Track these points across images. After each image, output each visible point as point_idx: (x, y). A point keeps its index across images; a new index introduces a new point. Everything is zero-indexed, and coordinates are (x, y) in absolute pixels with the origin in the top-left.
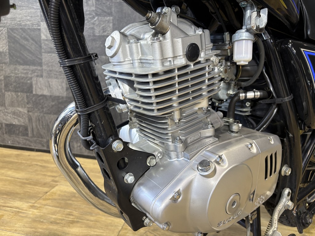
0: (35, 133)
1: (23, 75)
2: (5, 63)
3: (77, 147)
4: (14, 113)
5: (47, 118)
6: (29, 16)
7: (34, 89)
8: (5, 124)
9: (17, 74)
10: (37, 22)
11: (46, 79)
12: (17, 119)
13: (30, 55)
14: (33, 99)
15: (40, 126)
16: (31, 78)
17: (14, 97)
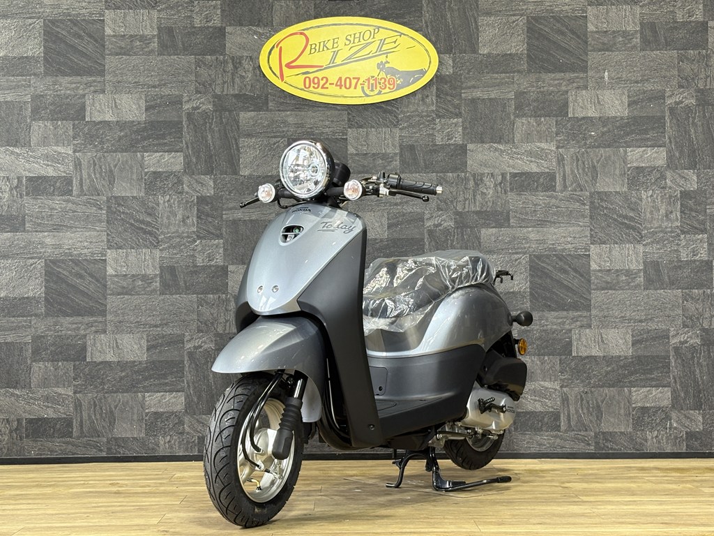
0: (85, 429)
1: (69, 332)
2: (36, 315)
3: (165, 443)
4: (47, 398)
5: (109, 400)
6: (87, 242)
7: (88, 354)
8: (26, 419)
9: (58, 332)
10: (100, 249)
11: (112, 335)
12: (52, 407)
13: (86, 300)
14: (87, 370)
15: (95, 415)
16: (85, 336)
17: (50, 370)
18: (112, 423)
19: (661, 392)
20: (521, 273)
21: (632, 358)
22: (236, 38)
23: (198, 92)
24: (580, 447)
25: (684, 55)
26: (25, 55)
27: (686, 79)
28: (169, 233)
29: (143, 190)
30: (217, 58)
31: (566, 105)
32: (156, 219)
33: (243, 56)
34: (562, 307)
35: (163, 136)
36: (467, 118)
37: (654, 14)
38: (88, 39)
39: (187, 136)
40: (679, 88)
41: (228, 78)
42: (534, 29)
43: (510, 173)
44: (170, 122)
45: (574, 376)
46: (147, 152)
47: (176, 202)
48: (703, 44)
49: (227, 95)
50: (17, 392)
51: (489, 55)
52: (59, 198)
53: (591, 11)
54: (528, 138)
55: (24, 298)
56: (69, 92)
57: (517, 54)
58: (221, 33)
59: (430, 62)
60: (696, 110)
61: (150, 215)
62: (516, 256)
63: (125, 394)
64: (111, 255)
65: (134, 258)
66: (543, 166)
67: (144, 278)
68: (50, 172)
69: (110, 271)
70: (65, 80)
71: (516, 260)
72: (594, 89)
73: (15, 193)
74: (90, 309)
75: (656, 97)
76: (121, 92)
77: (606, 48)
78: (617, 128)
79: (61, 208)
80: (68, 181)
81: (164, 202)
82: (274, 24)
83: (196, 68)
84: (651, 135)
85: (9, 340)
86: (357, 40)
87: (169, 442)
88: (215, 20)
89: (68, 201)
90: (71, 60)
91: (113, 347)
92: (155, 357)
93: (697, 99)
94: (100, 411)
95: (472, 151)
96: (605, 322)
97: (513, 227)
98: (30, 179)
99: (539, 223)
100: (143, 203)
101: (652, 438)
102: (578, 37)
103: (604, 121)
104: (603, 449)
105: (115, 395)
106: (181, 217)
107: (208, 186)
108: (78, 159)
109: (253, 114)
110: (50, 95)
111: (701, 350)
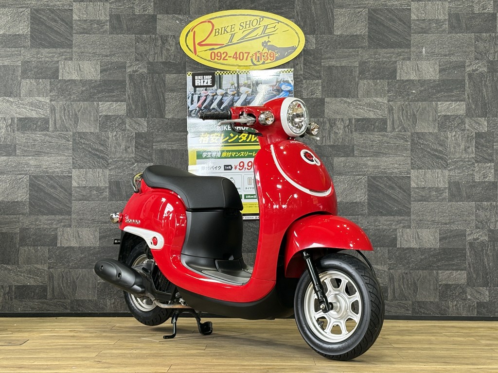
18: (74, 289)
19: (459, 274)
20: (362, 189)
21: (439, 250)
22: (164, 23)
23: (137, 60)
24: (402, 312)
25: (479, 37)
26: (18, 33)
27: (480, 54)
28: (115, 158)
29: (98, 128)
30: (151, 36)
31: (395, 71)
32: (107, 148)
33: (169, 35)
34: (390, 213)
35: (112, 91)
36: (325, 79)
37: (458, 8)
38: (61, 23)
39: (129, 91)
40: (475, 60)
41: (158, 50)
42: (374, 17)
43: (355, 119)
44: (118, 80)
45: (398, 261)
46: (101, 102)
47: (121, 137)
48: (492, 29)
49: (157, 62)
50: (9, 267)
51: (341, 36)
52: (39, 133)
53: (414, 5)
54: (368, 94)
55: (14, 202)
56: (47, 59)
57: (361, 35)
58: (153, 19)
59: (299, 41)
60: (487, 76)
61: (103, 145)
62: (358, 177)
63: (84, 270)
64: (75, 173)
65: (91, 175)
66: (378, 114)
67: (98, 189)
68: (34, 115)
69: (74, 184)
70: (44, 51)
71: (358, 180)
72: (415, 60)
73: (10, 129)
74: (60, 210)
75: (459, 66)
76: (83, 60)
77: (424, 31)
78: (431, 87)
79: (41, 140)
80: (46, 121)
81: (112, 136)
82: (191, 13)
83: (136, 44)
84: (455, 92)
85: (4, 231)
86: (248, 26)
87: (114, 303)
88: (149, 10)
89: (45, 135)
90: (49, 37)
91: (76, 237)
92: (104, 244)
93: (488, 68)
94: (66, 281)
95: (328, 103)
96: (420, 224)
97: (356, 156)
98: (20, 120)
99: (375, 154)
100: (98, 137)
101: (453, 306)
102: (404, 23)
103: (422, 82)
104: (418, 313)
105: (77, 270)
106: (124, 147)
107: (143, 126)
108: (53, 106)
109: (175, 76)
110: (35, 61)
111: (488, 245)
